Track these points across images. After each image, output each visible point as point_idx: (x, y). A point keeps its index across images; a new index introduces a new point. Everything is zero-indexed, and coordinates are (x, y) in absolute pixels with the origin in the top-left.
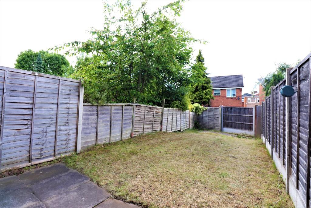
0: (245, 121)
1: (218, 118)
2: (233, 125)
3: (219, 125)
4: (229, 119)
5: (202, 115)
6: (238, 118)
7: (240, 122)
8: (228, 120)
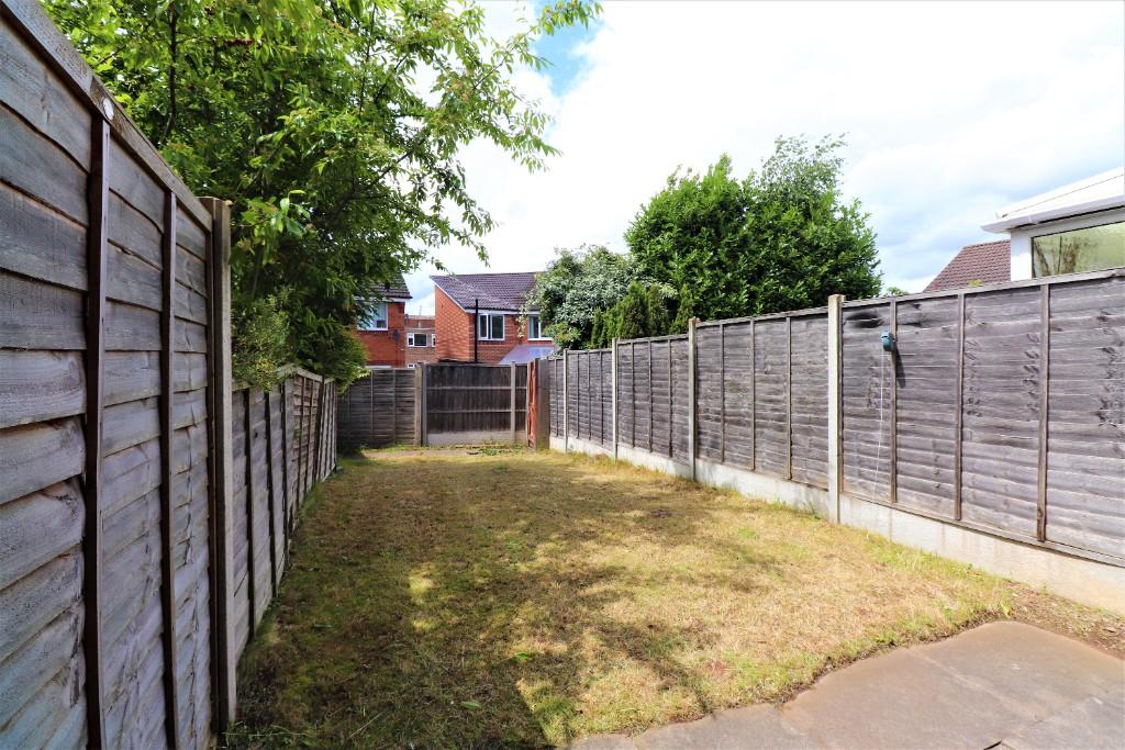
0: (491, 406)
1: (409, 404)
2: (458, 421)
3: (416, 426)
4: (447, 402)
5: (347, 400)
6: (472, 399)
7: (477, 407)
8: (442, 406)
